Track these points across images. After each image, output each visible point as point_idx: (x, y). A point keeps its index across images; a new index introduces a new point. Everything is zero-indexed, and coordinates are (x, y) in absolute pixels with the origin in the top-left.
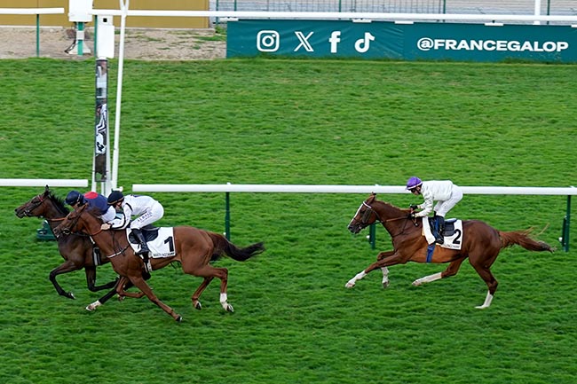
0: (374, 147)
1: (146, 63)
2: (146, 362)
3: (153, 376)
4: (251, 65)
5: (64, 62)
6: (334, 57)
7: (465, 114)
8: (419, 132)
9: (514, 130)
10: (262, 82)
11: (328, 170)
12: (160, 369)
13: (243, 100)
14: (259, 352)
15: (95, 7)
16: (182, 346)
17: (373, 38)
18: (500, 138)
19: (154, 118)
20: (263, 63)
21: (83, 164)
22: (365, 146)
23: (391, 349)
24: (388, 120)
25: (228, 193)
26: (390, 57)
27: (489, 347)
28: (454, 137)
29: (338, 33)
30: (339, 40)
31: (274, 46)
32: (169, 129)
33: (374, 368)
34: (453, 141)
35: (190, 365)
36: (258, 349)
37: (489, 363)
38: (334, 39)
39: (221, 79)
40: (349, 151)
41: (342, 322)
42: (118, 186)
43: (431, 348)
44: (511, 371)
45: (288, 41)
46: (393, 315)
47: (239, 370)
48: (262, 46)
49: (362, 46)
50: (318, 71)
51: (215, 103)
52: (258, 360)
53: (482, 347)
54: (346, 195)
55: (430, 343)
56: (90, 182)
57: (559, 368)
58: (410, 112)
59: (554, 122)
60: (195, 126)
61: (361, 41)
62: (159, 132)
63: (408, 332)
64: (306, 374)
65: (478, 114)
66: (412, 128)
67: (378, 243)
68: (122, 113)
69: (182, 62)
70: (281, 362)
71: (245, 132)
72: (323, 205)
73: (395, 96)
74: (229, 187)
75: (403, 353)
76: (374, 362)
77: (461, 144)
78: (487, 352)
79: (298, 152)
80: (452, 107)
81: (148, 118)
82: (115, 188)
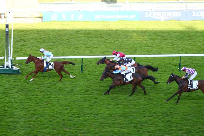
0: (82, 45)
2: (20, 106)
3: (22, 110)
6: (72, 21)
7: (108, 36)
8: (95, 41)
9: (121, 40)
11: (70, 52)
12: (23, 108)
16: (30, 102)
17: (83, 15)
18: (117, 42)
19: (23, 39)
20: (53, 23)
21: (3, 52)
22: (81, 45)
23: (86, 101)
24: (87, 38)
26: (88, 21)
27: (113, 99)
28: (104, 42)
29: (73, 14)
30: (73, 16)
32: (27, 42)
33: (82, 106)
34: (104, 43)
35: (32, 107)
36: (50, 102)
37: (113, 103)
40: (76, 47)
41: (73, 93)
42: (13, 58)
44: (119, 105)
46: (87, 91)
47: (45, 108)
48: (53, 19)
49: (80, 18)
51: (40, 35)
52: (50, 105)
53: (111, 99)
54: (75, 59)
55: (97, 98)
56: (5, 57)
57: (131, 104)
58: (93, 36)
59: (132, 37)
60: (34, 41)
61: (79, 16)
62: (25, 43)
63: (91, 96)
64: (63, 108)
65: (111, 35)
66: (93, 40)
67: (83, 72)
68: (13, 38)
69: (31, 24)
70: (57, 105)
71: (48, 42)
75: (89, 101)
76: (82, 104)
77: (106, 44)
78: (112, 101)
79: (62, 47)
80: (104, 34)
81: (21, 39)
82: (12, 59)
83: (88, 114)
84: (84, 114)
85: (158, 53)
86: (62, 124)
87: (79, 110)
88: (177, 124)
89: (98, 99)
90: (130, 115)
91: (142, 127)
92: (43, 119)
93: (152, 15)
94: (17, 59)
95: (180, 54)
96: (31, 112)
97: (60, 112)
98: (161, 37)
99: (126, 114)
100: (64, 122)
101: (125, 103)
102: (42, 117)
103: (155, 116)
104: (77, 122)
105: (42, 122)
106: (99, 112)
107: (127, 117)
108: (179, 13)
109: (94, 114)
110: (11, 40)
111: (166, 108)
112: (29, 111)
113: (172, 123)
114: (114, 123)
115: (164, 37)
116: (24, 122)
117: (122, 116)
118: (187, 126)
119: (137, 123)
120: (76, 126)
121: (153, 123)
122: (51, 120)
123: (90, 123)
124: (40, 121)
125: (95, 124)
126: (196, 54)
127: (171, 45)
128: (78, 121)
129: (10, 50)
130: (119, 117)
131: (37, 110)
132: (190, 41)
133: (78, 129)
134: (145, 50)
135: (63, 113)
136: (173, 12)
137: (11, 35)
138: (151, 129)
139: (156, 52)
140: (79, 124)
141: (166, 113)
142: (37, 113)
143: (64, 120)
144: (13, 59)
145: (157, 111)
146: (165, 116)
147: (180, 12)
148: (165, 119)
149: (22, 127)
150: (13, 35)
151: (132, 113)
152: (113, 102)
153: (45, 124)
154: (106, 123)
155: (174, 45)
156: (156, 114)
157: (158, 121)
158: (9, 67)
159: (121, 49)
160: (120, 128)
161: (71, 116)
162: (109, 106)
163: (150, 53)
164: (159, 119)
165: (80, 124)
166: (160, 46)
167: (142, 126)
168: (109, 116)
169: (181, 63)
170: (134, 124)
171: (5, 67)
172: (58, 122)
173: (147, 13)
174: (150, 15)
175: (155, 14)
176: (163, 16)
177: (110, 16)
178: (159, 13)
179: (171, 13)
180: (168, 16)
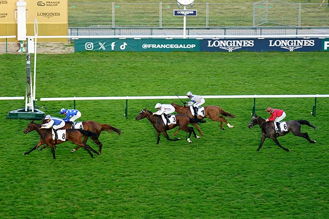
0: (127, 83)
1: (46, 55)
2: (46, 161)
3: (48, 166)
4: (83, 55)
5: (16, 55)
6: (113, 51)
7: (159, 71)
8: (143, 77)
9: (176, 76)
10: (87, 61)
11: (110, 91)
13: (80, 67)
14: (86, 157)
15: (27, 35)
17: (126, 44)
18: (172, 79)
19: (49, 74)
20: (88, 54)
21: (23, 91)
22: (124, 83)
23: (133, 154)
24: (132, 73)
25: (75, 101)
26: (133, 51)
27: (168, 153)
28: (155, 79)
29: (114, 43)
31: (91, 48)
32: (54, 78)
33: (127, 161)
35: (61, 162)
37: (168, 158)
38: (113, 45)
39: (73, 60)
40: (118, 84)
41: (116, 145)
42: (36, 99)
43: (147, 153)
44: (176, 161)
45: (97, 46)
46: (133, 142)
47: (79, 163)
48: (87, 48)
49: (123, 47)
50: (107, 56)
51: (71, 68)
52: (86, 159)
53: (165, 153)
54: (117, 100)
55: (147, 152)
56: (25, 98)
57: (192, 159)
58: (140, 70)
59: (190, 73)
60: (63, 77)
61: (122, 45)
62: (51, 79)
63: (139, 148)
64: (103, 164)
65: (164, 70)
66: (141, 76)
67: (128, 117)
68: (37, 73)
69: (59, 54)
71: (81, 79)
72: (109, 104)
73: (134, 65)
74: (75, 98)
75: (137, 155)
76: (127, 159)
77: (158, 81)
78: (167, 155)
79: (100, 85)
80: (155, 68)
81: (47, 74)
82: (34, 100)
83: (135, 172)
84: (131, 172)
85: (225, 94)
86: (102, 185)
88: (252, 185)
90: (190, 174)
91: (206, 189)
92: (76, 178)
93: (217, 44)
94: (42, 99)
95: (254, 95)
96: (61, 169)
97: (98, 170)
98: (230, 73)
99: (185, 172)
100: (105, 182)
102: (75, 175)
103: (224, 175)
104: (121, 182)
105: (75, 182)
106: (150, 170)
107: (187, 176)
108: (251, 42)
109: (144, 172)
110: (33, 75)
111: (238, 165)
112: (58, 167)
113: (245, 184)
114: (170, 184)
115: (233, 72)
116: (52, 182)
117: (179, 174)
118: (265, 188)
119: (199, 184)
120: (120, 187)
121: (220, 184)
122: (87, 179)
123: (138, 183)
125: (145, 185)
126: (275, 94)
127: (242, 83)
128: (122, 182)
129: (33, 87)
130: (176, 176)
131: (69, 166)
132: (266, 78)
133: (123, 192)
134: (208, 89)
135: (103, 170)
136: (244, 41)
137: (33, 68)
138: (219, 192)
139: (223, 92)
140: (124, 185)
141: (237, 171)
143: (104, 179)
145: (226, 168)
146: (236, 176)
147: (253, 41)
148: (236, 179)
149: (50, 189)
150: (36, 69)
151: (192, 171)
153: (80, 185)
154: (160, 184)
155: (246, 84)
156: (224, 172)
157: (227, 181)
158: (31, 110)
160: (178, 190)
161: (114, 175)
162: (163, 162)
163: (215, 94)
164: (229, 179)
165: (126, 184)
166: (228, 84)
167: (206, 187)
168: (163, 175)
169: (256, 106)
170: (196, 185)
171: (26, 110)
172: (96, 182)
173: (209, 42)
174: (214, 44)
175: (220, 43)
176: (231, 45)
177: (162, 45)
178: (225, 41)
179: (241, 41)
180: (237, 45)
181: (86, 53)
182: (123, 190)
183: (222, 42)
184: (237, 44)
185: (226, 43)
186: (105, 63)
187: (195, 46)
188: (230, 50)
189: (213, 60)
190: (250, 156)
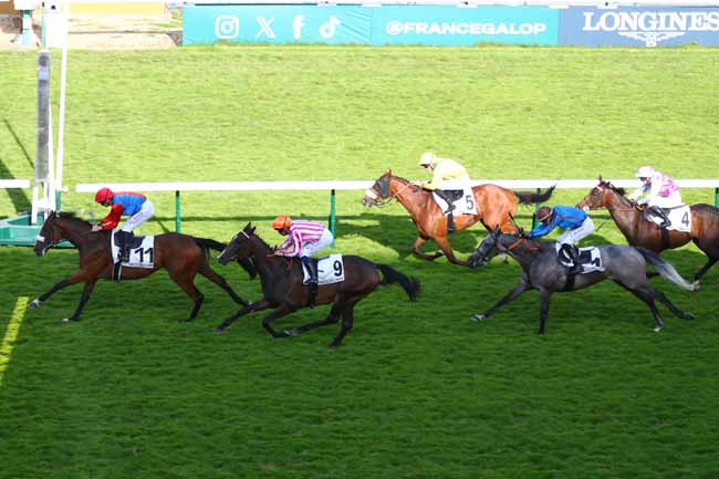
1: (95, 52)
2: (88, 374)
3: (96, 388)
4: (210, 53)
5: (10, 53)
6: (297, 43)
7: (434, 103)
8: (385, 122)
9: (488, 120)
10: (220, 71)
12: (103, 380)
13: (198, 90)
14: (208, 361)
16: (127, 356)
17: (339, 22)
18: (471, 128)
19: (105, 111)
20: (222, 51)
22: (328, 138)
24: (353, 110)
26: (358, 42)
27: (452, 351)
28: (422, 127)
29: (302, 18)
30: (302, 25)
31: (233, 33)
32: (121, 124)
33: (328, 375)
35: (136, 376)
36: (208, 357)
37: (450, 367)
38: (298, 24)
39: (178, 68)
40: (310, 144)
42: (63, 185)
43: (389, 353)
44: (475, 375)
47: (187, 381)
48: (221, 33)
50: (279, 58)
51: (170, 94)
52: (207, 369)
53: (444, 352)
55: (390, 347)
56: (32, 183)
57: (523, 372)
58: (377, 101)
59: (528, 110)
60: (148, 119)
61: (326, 26)
62: (109, 127)
63: (367, 337)
64: (257, 383)
65: (448, 102)
66: (379, 117)
68: (67, 107)
69: (136, 51)
70: (231, 370)
73: (361, 84)
74: (179, 186)
75: (360, 359)
76: (330, 370)
77: (428, 135)
79: (255, 145)
80: (421, 96)
81: (98, 112)
82: (59, 189)
83: (352, 407)
84: (341, 410)
86: (252, 446)
87: (318, 390)
88: (700, 453)
89: (394, 351)
90: (515, 415)
91: (563, 463)
92: (175, 425)
93: (610, 21)
94: (81, 188)
96: (133, 397)
97: (243, 400)
98: (645, 110)
99: (500, 409)
100: (259, 438)
101: (496, 369)
102: (172, 417)
103: (616, 422)
104: (308, 440)
105: (172, 437)
106: (397, 402)
107: (507, 422)
108: (714, 17)
109: (379, 410)
110: (56, 113)
111: (659, 389)
112: (125, 392)
113: (680, 448)
114: (452, 445)
115: (657, 108)
116: (104, 435)
117: (483, 417)
119: (542, 447)
120: (305, 453)
121: (605, 447)
122: (208, 428)
123: (360, 442)
124: (167, 434)
125: (380, 447)
127: (682, 141)
128: (312, 436)
129: (55, 152)
130: (473, 421)
131: (155, 389)
133: (314, 467)
134: (578, 160)
135: (257, 403)
136: (694, 15)
137: (58, 94)
138: (600, 471)
139: (625, 169)
140: (317, 446)
141: (657, 409)
142: (152, 403)
143: (258, 429)
144: (66, 189)
145: (624, 400)
146: (654, 423)
148: (654, 432)
149: (98, 456)
150: (67, 94)
151: (523, 408)
152: (449, 361)
153: (187, 445)
154: (426, 445)
155: (693, 143)
156: (618, 412)
157: (624, 441)
159: (486, 155)
160: (477, 463)
161: (287, 416)
162: (436, 380)
164: (632, 433)
165: (323, 446)
166: (638, 146)
167: (564, 457)
168: (435, 418)
170: (533, 449)
171: (34, 219)
172: (236, 438)
173: (588, 15)
174: (602, 23)
175: (621, 20)
176: (653, 27)
177: (445, 26)
178: (635, 14)
179: (684, 15)
180: (672, 27)
181: (217, 46)
182: (314, 463)
183: (625, 15)
184: (672, 23)
185: (637, 21)
186: (271, 79)
187: (544, 28)
188: (651, 40)
189: (596, 72)
190: (699, 364)
